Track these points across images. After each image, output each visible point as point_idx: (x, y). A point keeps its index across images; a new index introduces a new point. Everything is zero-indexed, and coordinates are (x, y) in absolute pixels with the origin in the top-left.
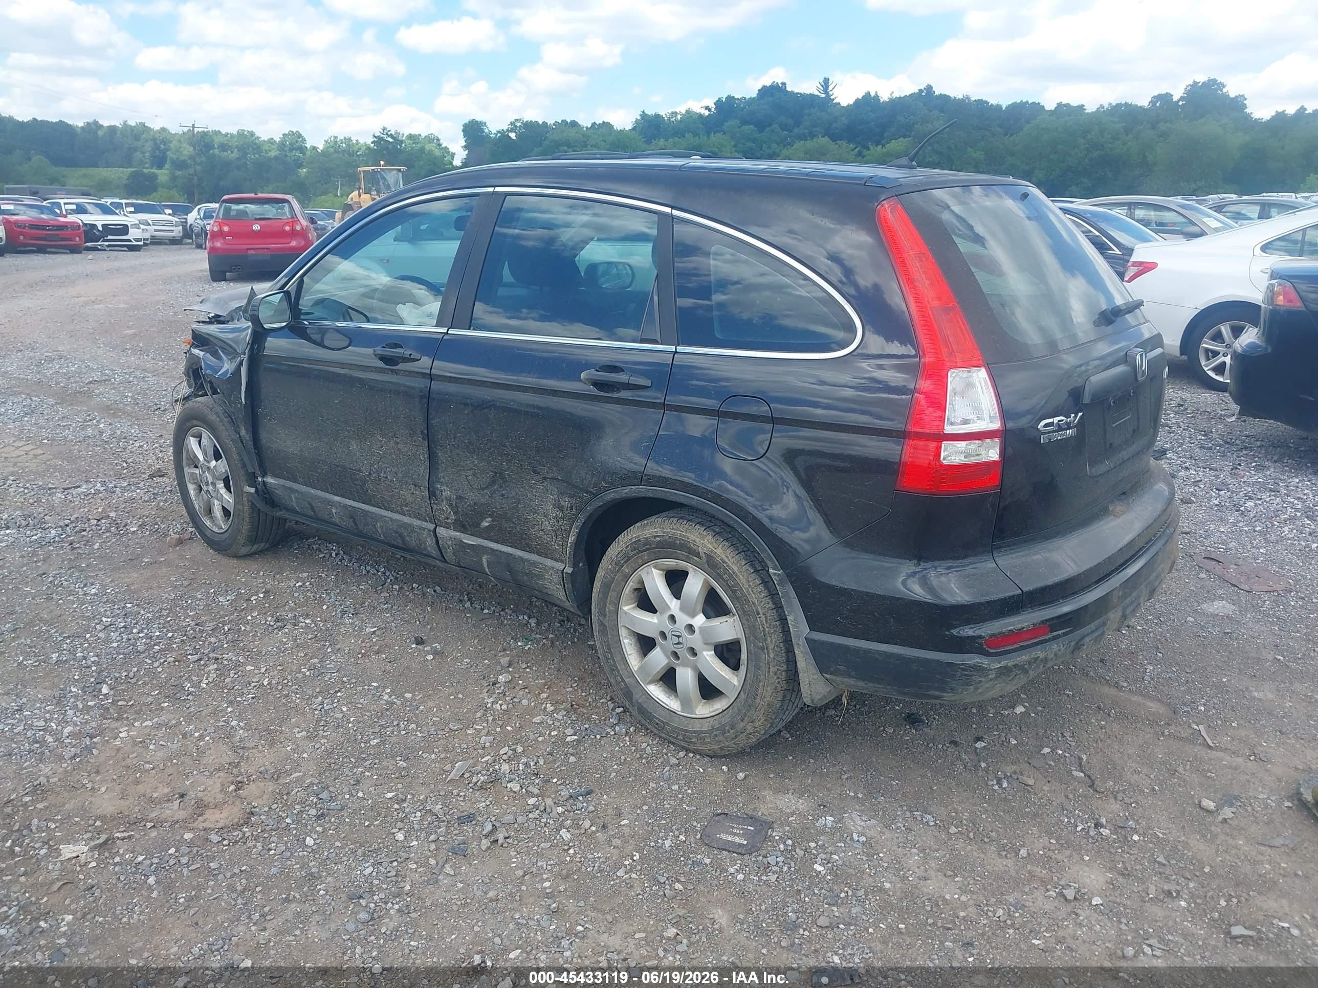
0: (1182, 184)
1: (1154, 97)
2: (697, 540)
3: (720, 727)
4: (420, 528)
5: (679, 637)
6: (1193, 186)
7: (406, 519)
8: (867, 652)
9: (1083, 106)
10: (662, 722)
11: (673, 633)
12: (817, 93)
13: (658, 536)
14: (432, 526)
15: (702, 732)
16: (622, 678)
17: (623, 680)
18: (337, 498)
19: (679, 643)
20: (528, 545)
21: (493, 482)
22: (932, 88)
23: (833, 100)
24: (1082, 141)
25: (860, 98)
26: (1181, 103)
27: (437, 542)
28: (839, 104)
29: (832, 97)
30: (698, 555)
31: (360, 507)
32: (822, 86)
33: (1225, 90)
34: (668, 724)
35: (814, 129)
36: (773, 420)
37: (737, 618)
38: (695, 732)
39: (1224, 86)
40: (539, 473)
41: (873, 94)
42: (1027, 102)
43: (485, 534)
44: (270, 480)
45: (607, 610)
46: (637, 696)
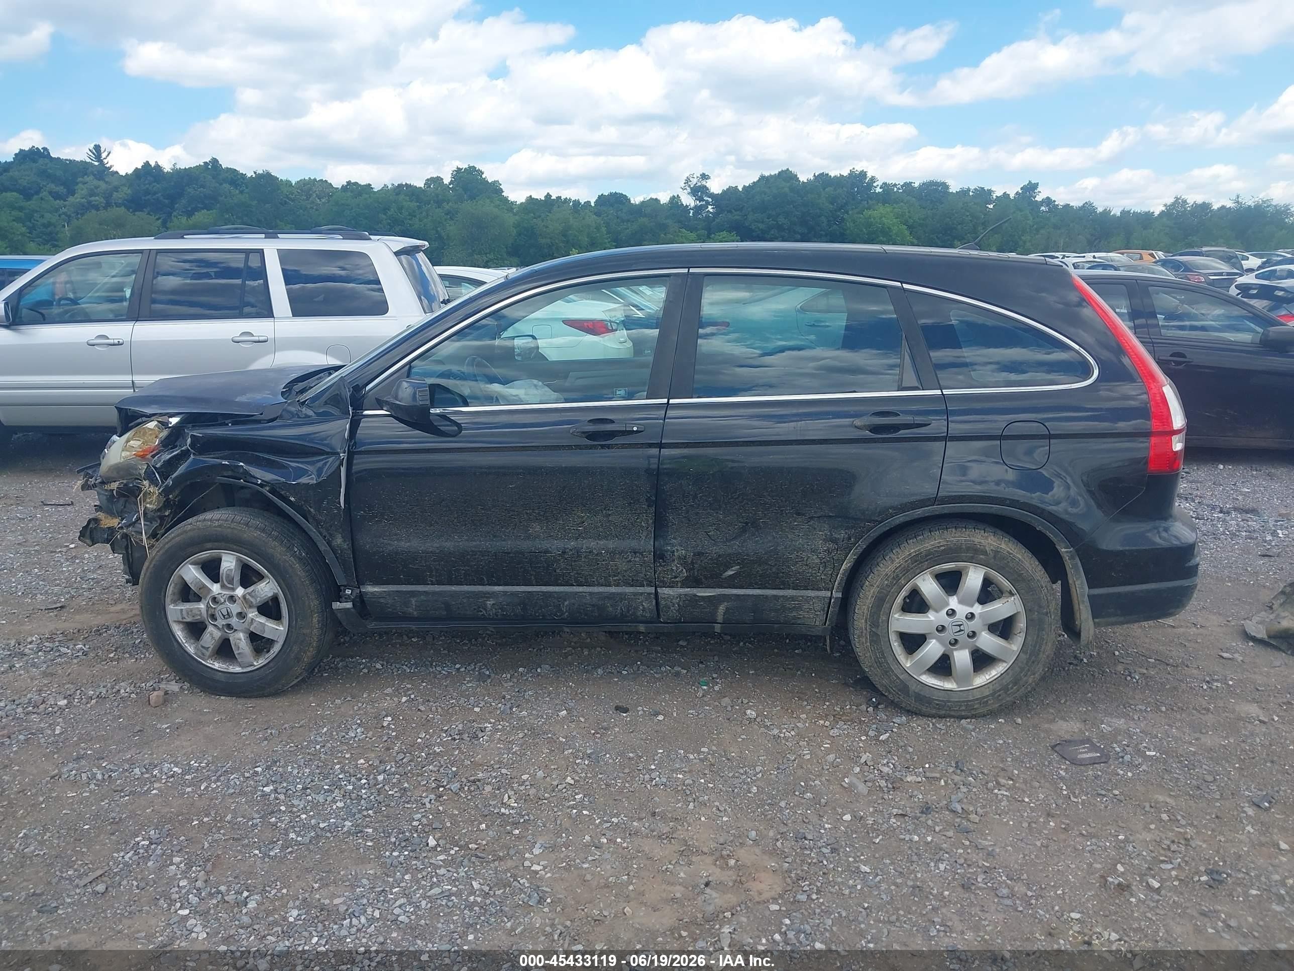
0: (476, 256)
1: (428, 180)
2: (983, 541)
3: (1000, 687)
4: (635, 594)
5: (960, 626)
6: (485, 259)
7: (613, 589)
8: (1133, 593)
9: (370, 185)
10: (943, 701)
11: (954, 624)
12: (88, 160)
13: (941, 546)
14: (652, 590)
15: (984, 697)
16: (896, 676)
17: (898, 678)
18: (497, 588)
19: (961, 631)
20: (783, 583)
21: (744, 530)
22: (217, 161)
23: (110, 168)
24: (384, 216)
25: (140, 167)
26: (451, 186)
27: (657, 603)
28: (117, 173)
29: (107, 166)
30: (985, 553)
31: (539, 590)
32: (94, 154)
33: (484, 176)
34: (949, 701)
35: (93, 198)
36: (1050, 437)
37: (1017, 597)
38: (977, 699)
39: (483, 173)
40: (803, 515)
41: (153, 164)
42: (315, 179)
43: (731, 583)
44: (370, 589)
45: (880, 621)
46: (913, 687)
